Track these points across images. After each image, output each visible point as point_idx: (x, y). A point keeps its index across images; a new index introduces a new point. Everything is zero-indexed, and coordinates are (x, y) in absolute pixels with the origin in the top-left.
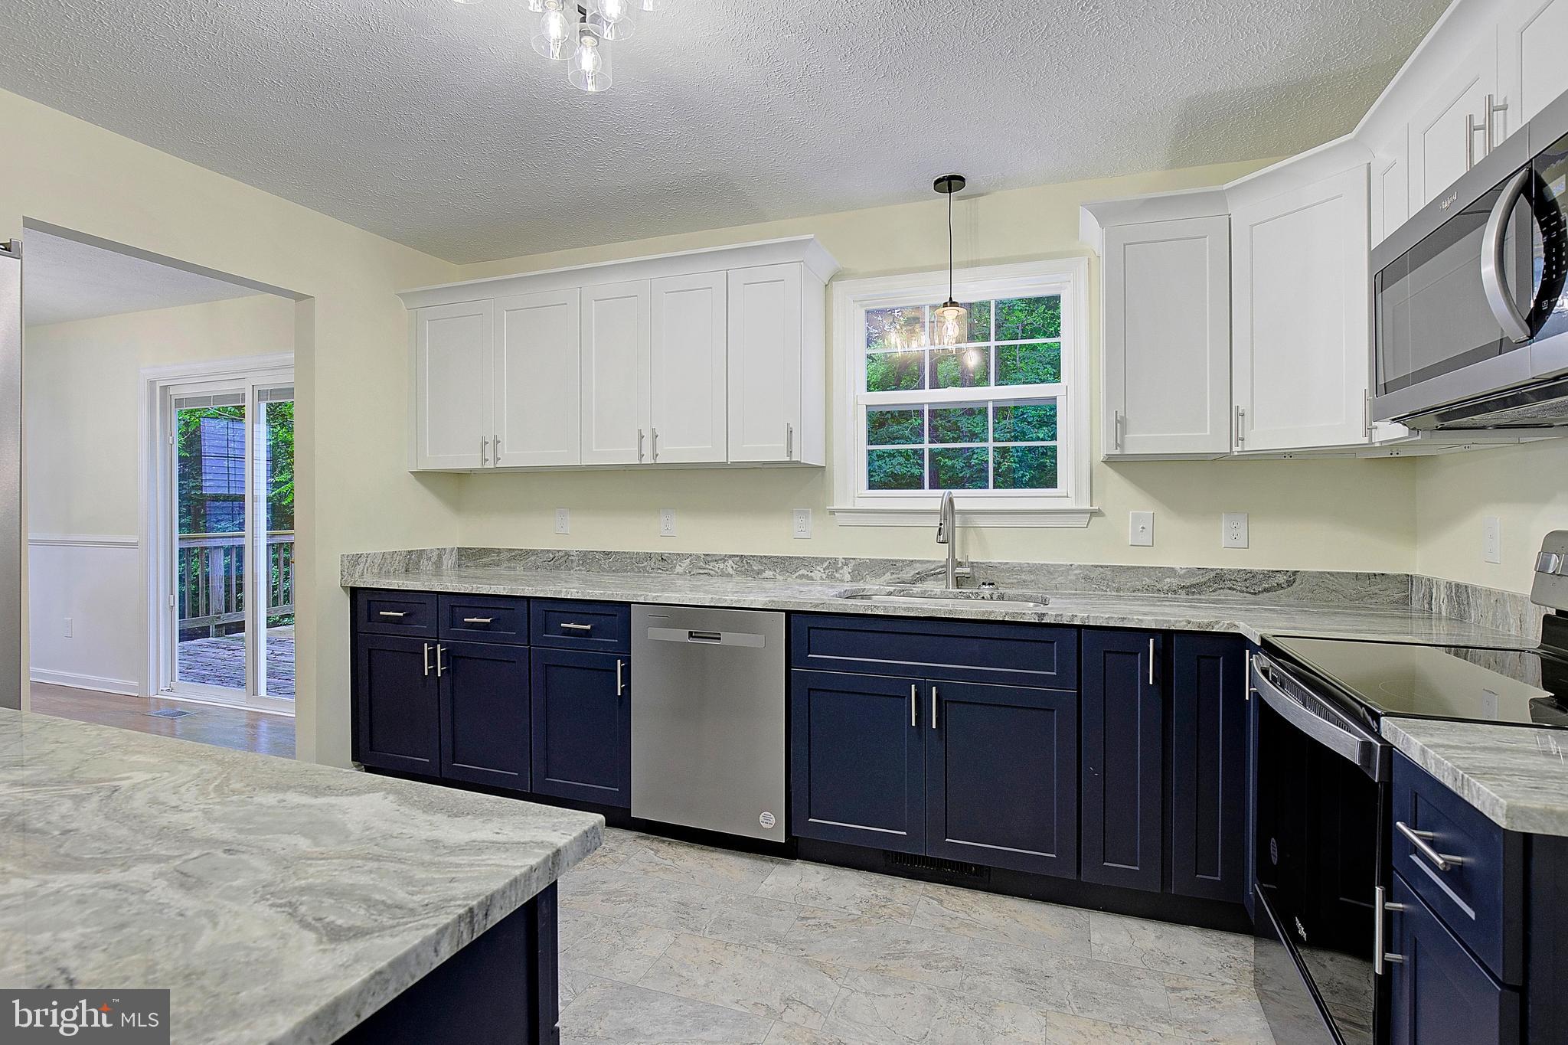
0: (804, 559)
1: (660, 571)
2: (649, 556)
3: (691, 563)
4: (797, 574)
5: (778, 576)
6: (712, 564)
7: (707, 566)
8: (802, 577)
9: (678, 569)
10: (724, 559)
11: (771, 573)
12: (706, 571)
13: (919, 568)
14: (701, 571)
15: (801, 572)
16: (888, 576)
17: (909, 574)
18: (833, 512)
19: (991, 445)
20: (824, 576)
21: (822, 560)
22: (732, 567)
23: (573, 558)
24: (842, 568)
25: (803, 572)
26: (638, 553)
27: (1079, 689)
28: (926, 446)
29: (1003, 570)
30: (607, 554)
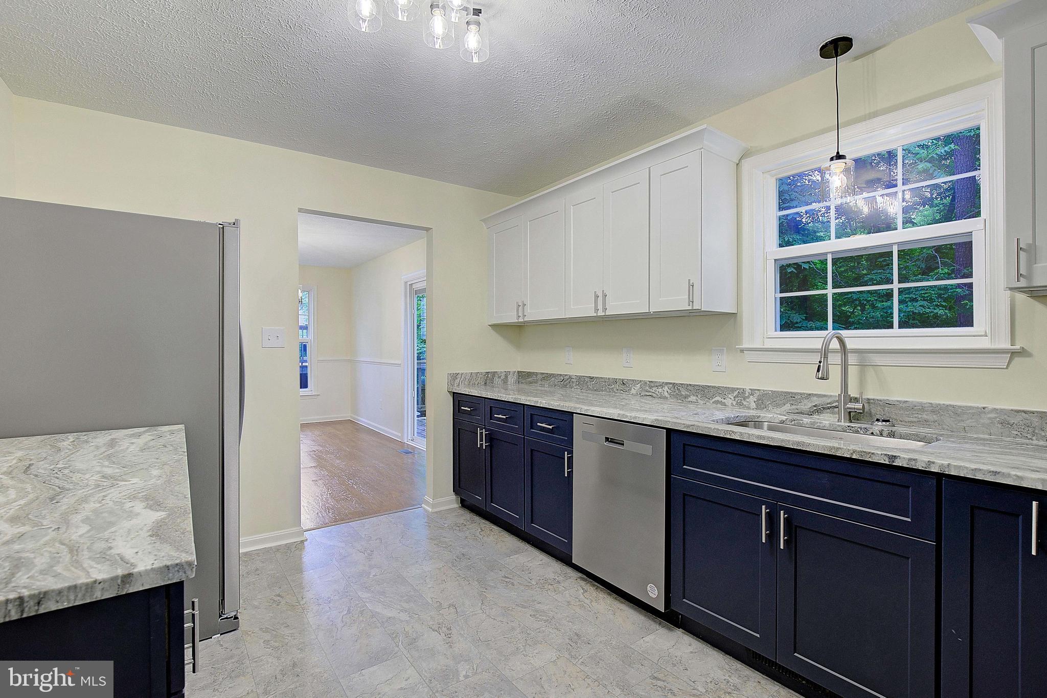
0: (719, 388)
1: (622, 392)
2: (615, 381)
3: (641, 387)
4: (714, 400)
5: (699, 401)
6: (654, 389)
7: (651, 390)
8: (717, 402)
9: (633, 391)
10: (662, 385)
11: (695, 398)
12: (650, 394)
13: (816, 401)
14: (647, 394)
15: (717, 398)
16: (787, 407)
17: (806, 405)
18: (742, 351)
19: (896, 286)
20: (734, 403)
21: (733, 390)
22: (668, 392)
23: (573, 380)
24: (748, 397)
25: (718, 398)
26: (609, 379)
27: (938, 540)
28: (830, 291)
29: (902, 408)
30: (592, 378)
